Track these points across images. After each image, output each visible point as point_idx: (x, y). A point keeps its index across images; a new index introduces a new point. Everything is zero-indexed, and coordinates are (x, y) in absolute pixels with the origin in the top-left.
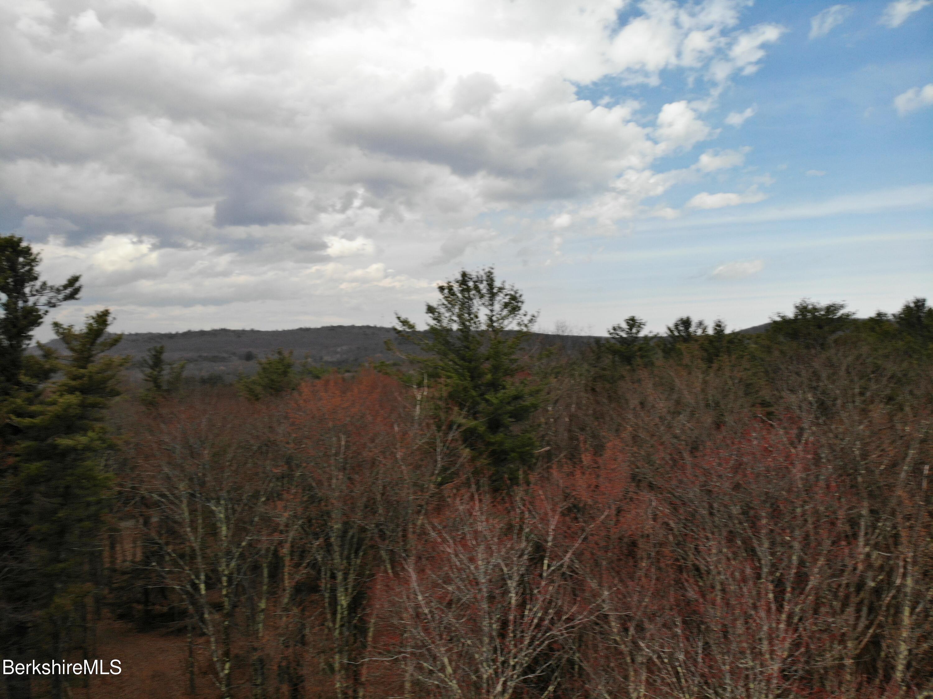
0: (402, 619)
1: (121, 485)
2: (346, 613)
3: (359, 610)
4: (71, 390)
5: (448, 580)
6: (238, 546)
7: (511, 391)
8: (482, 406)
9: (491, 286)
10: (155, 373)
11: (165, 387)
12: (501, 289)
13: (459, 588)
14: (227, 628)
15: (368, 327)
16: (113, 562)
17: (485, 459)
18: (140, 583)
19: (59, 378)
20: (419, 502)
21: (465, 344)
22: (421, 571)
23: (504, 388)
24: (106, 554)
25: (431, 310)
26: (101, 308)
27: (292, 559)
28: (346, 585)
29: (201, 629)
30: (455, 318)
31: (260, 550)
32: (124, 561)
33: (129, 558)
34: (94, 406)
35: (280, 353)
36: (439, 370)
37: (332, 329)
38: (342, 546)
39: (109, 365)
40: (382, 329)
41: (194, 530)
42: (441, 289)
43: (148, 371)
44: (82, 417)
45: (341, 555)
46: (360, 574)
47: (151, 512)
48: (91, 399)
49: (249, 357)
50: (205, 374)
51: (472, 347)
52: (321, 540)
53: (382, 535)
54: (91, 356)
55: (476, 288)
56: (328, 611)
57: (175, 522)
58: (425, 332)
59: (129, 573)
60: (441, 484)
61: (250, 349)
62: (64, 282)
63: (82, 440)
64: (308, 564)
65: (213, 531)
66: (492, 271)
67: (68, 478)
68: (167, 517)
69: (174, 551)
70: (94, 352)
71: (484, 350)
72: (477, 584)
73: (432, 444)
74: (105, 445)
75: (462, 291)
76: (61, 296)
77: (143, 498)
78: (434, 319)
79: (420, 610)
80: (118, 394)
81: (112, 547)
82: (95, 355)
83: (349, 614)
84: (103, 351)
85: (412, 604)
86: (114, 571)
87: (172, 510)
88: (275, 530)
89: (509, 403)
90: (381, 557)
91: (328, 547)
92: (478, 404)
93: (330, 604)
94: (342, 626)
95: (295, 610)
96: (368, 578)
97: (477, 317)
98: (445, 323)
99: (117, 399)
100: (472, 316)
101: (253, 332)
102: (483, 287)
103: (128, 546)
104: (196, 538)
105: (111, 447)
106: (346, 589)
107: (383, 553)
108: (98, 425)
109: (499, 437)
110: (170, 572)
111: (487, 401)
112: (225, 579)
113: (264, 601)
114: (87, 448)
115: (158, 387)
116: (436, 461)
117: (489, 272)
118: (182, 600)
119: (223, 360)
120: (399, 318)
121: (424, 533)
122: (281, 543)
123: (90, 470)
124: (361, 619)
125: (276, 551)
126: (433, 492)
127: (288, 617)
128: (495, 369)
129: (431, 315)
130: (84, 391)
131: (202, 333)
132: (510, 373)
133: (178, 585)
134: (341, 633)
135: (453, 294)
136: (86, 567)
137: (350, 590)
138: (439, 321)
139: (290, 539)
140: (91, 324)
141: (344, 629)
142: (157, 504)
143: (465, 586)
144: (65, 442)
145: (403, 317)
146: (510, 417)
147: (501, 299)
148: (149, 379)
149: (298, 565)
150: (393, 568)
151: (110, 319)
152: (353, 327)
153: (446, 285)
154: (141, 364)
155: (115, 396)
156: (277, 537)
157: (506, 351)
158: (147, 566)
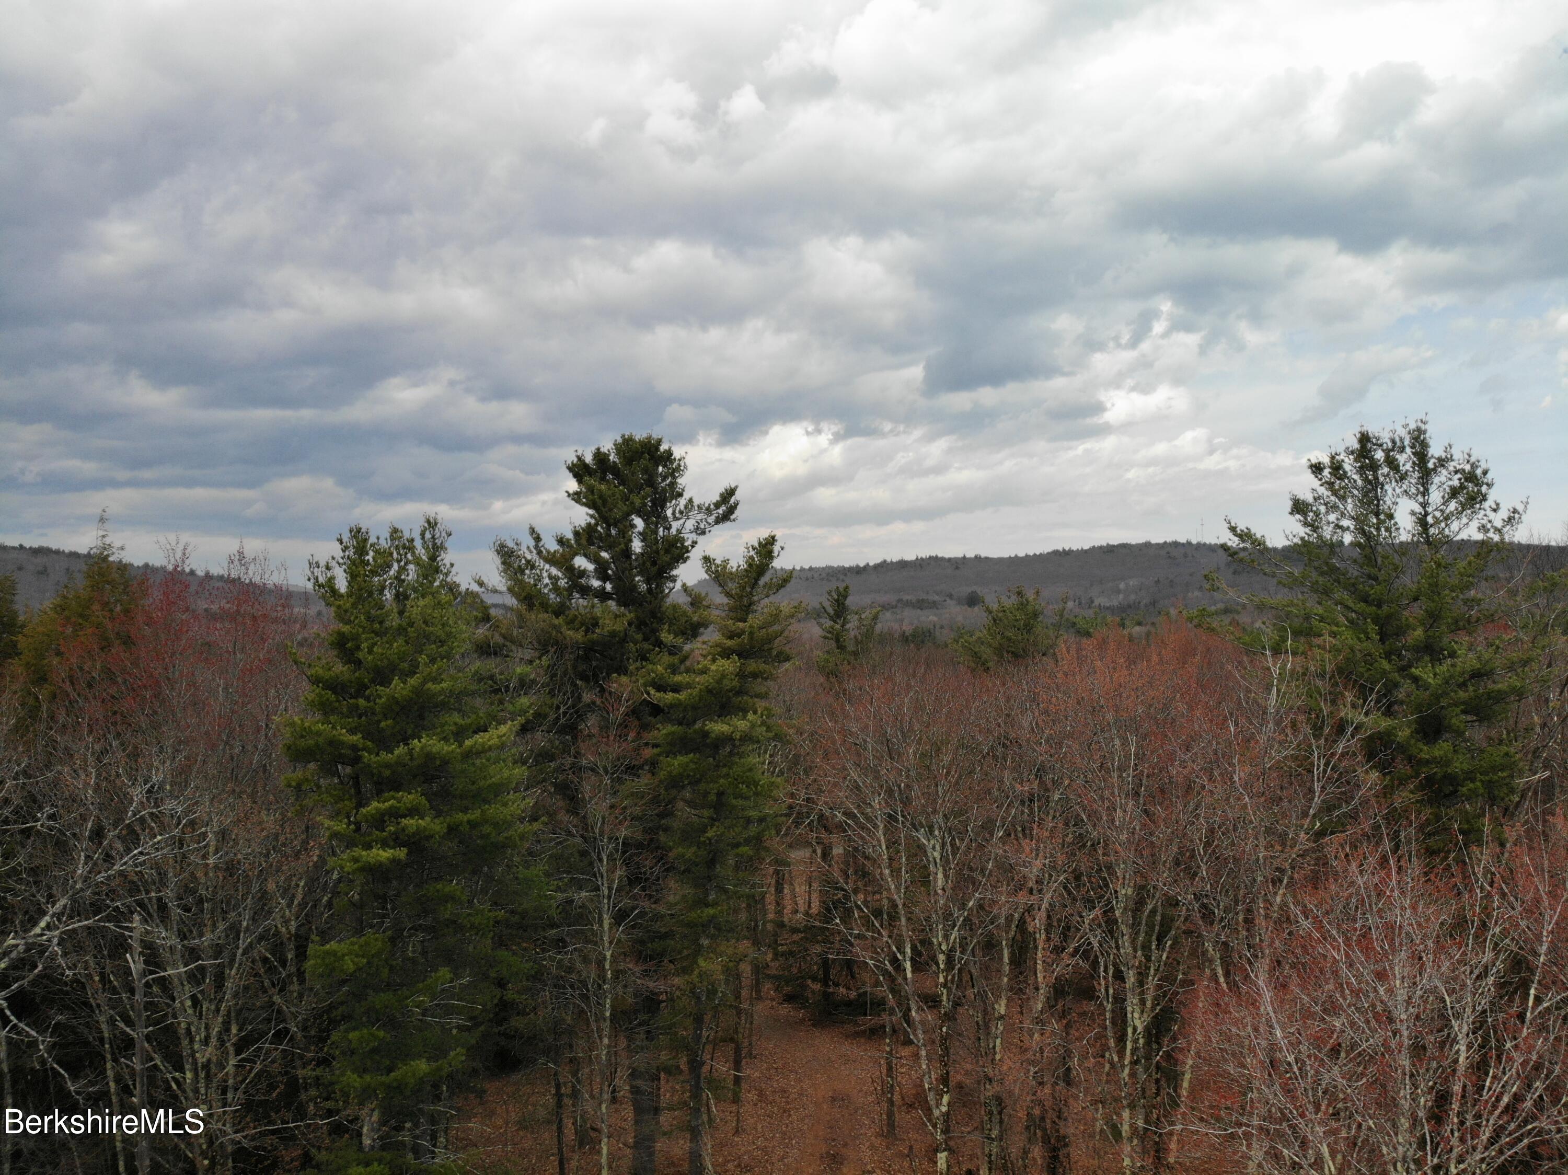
0: (1244, 1066)
1: (792, 795)
2: (1141, 1041)
3: (1166, 1040)
4: (726, 653)
5: (1332, 1008)
6: (963, 906)
7: (1467, 660)
8: (1405, 689)
9: (1421, 457)
10: (838, 626)
11: (851, 647)
12: (1442, 462)
13: (1353, 1024)
14: (944, 1039)
15: (1176, 544)
16: (779, 913)
17: (1412, 792)
18: (818, 949)
19: (711, 636)
20: (1276, 863)
21: (1367, 570)
22: (1282, 986)
23: (1453, 655)
24: (770, 898)
25: (1299, 507)
26: (764, 534)
27: (1048, 939)
28: (1142, 993)
29: (906, 1034)
30: (1345, 523)
31: (995, 917)
32: (796, 912)
33: (802, 908)
34: (755, 675)
35: (1019, 593)
36: (1315, 623)
37: (1109, 550)
38: (1135, 925)
39: (776, 617)
40: (1200, 546)
41: (896, 873)
42: (1317, 469)
43: (828, 623)
44: (739, 692)
45: (1133, 942)
46: (1168, 978)
47: (834, 838)
48: (752, 665)
49: (973, 600)
50: (908, 629)
51: (1382, 575)
52: (1097, 912)
53: (1208, 915)
54: (751, 604)
55: (1392, 463)
56: (1110, 1033)
57: (867, 858)
58: (1286, 549)
59: (801, 932)
60: (1321, 834)
61: (974, 588)
62: (716, 498)
63: (741, 725)
64: (1076, 951)
65: (925, 880)
66: (1423, 427)
67: (722, 781)
68: (856, 849)
69: (865, 903)
70: (755, 598)
71: (1408, 581)
72: (1391, 1020)
73: (1304, 761)
74: (771, 735)
75: (1361, 470)
76: (711, 519)
77: (821, 816)
78: (1306, 524)
79: (1278, 1054)
80: (788, 659)
81: (779, 889)
82: (759, 601)
83: (1148, 1043)
84: (767, 596)
85: (1264, 1043)
86: (782, 925)
87: (863, 838)
88: (1020, 887)
89: (1463, 685)
90: (1205, 953)
91: (1110, 925)
92: (1396, 685)
93: (1114, 1022)
94: (1135, 1063)
95: (1055, 1025)
96: (1182, 986)
97: (1391, 516)
98: (1327, 532)
99: (787, 665)
100: (1382, 517)
101: (978, 558)
102: (1405, 460)
103: (801, 889)
104: (898, 888)
105: (777, 737)
106: (1143, 1002)
107: (1209, 946)
108: (760, 704)
109: (1442, 748)
110: (858, 936)
111: (1416, 679)
112: (941, 958)
113: (1003, 1002)
114: (747, 738)
115: (841, 647)
116: (1311, 791)
117: (1418, 430)
118: (877, 984)
119: (934, 605)
120: (1233, 529)
121: (1286, 918)
122: (1029, 909)
123: (750, 770)
124: (1168, 1056)
125: (1022, 924)
126: (1304, 847)
127: (1042, 1034)
128: (1433, 617)
129: (1298, 516)
130: (743, 654)
131: (903, 565)
132: (1464, 625)
133: (872, 958)
134: (1133, 1075)
135: (1344, 476)
136: (743, 916)
137: (1149, 1004)
138: (1315, 529)
139: (1045, 905)
140: (751, 558)
141: (1140, 1069)
142: (841, 828)
143: (1367, 1022)
144: (718, 727)
145: (1241, 527)
146: (1464, 712)
147: (1442, 481)
148: (828, 635)
149: (1058, 950)
150: (1227, 974)
151: (776, 548)
152: (1148, 545)
153: (1326, 460)
154: (817, 614)
155: (785, 661)
156: (1023, 899)
157: (1454, 581)
158: (828, 923)
